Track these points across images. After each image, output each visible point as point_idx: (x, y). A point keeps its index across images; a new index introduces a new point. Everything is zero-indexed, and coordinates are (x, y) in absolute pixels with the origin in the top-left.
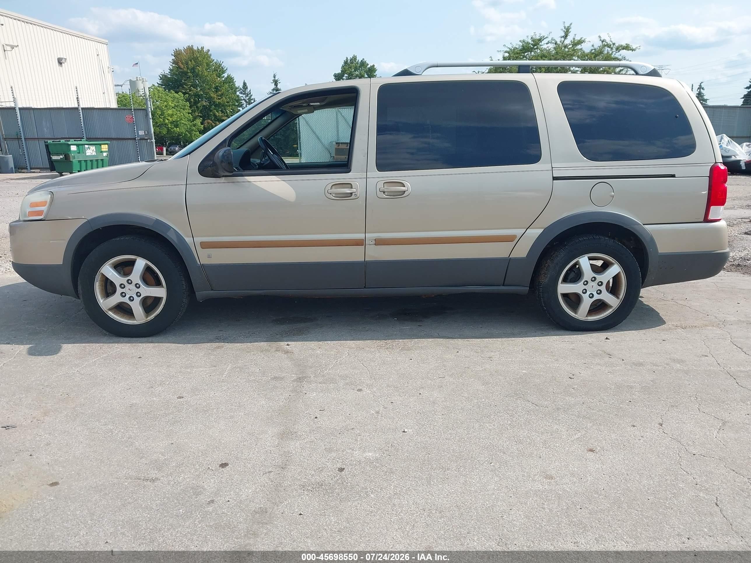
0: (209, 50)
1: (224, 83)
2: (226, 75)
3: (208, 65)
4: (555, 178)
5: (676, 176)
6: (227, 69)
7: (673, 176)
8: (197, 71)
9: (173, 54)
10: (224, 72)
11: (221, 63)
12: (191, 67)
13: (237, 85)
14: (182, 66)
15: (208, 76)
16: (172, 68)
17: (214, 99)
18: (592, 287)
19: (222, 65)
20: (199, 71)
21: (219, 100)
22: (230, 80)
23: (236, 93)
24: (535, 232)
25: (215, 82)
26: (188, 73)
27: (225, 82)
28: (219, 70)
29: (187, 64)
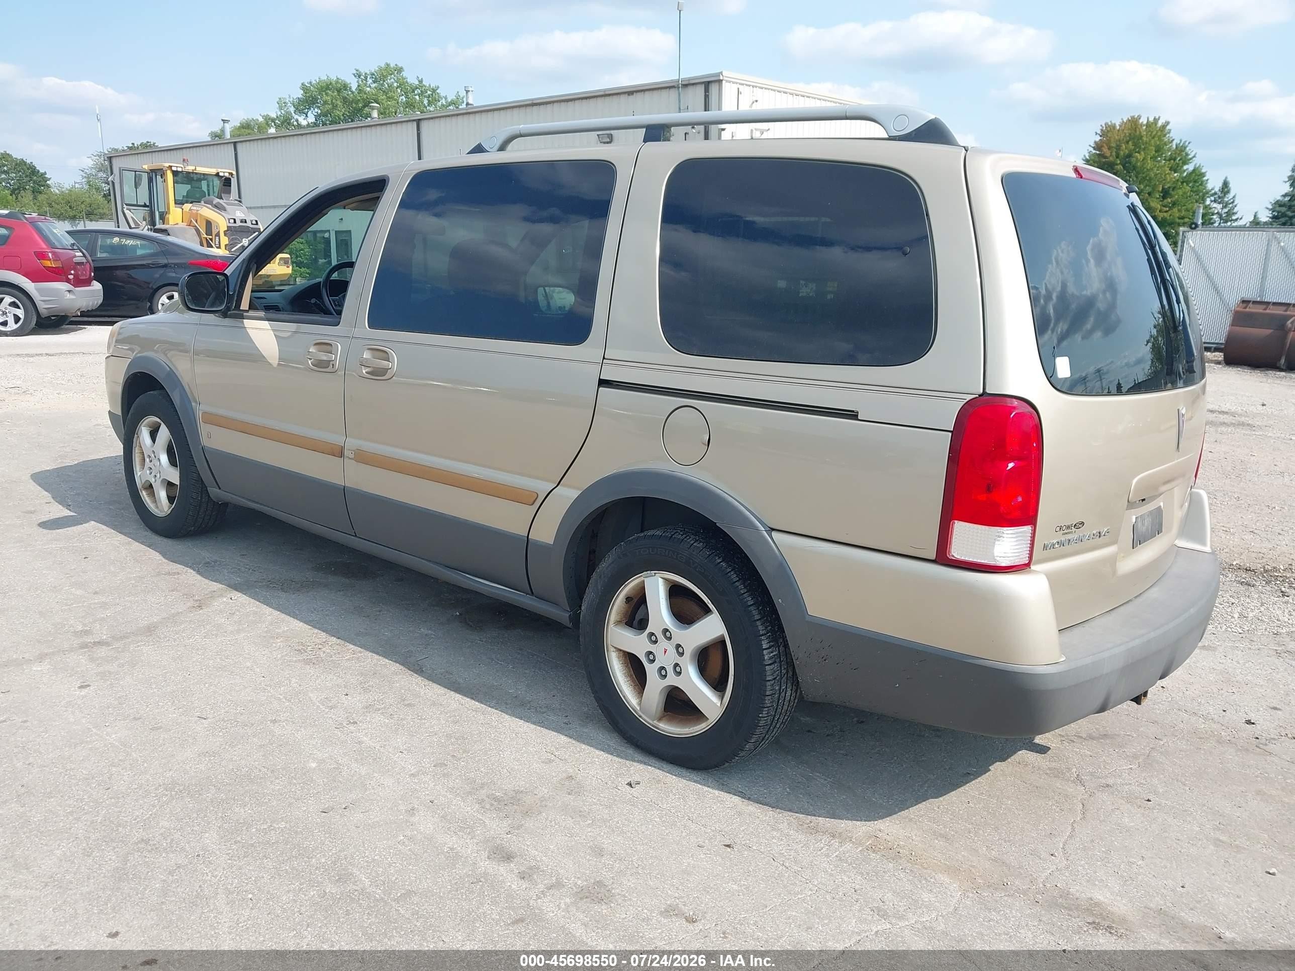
0: (1168, 123)
1: (1182, 183)
2: (1190, 167)
3: (1158, 150)
4: (603, 383)
5: (859, 418)
6: (1194, 157)
7: (852, 415)
8: (1133, 160)
9: (1099, 132)
10: (1186, 161)
11: (1187, 143)
12: (1124, 154)
13: (1209, 186)
14: (1108, 153)
15: (1152, 169)
16: (1088, 158)
17: (1155, 212)
18: (665, 652)
19: (1188, 149)
20: (1137, 160)
21: (1165, 214)
22: (1197, 177)
23: (1204, 200)
24: (568, 494)
25: (1164, 180)
26: (1117, 164)
27: (1185, 181)
28: (1180, 156)
29: (1118, 148)
